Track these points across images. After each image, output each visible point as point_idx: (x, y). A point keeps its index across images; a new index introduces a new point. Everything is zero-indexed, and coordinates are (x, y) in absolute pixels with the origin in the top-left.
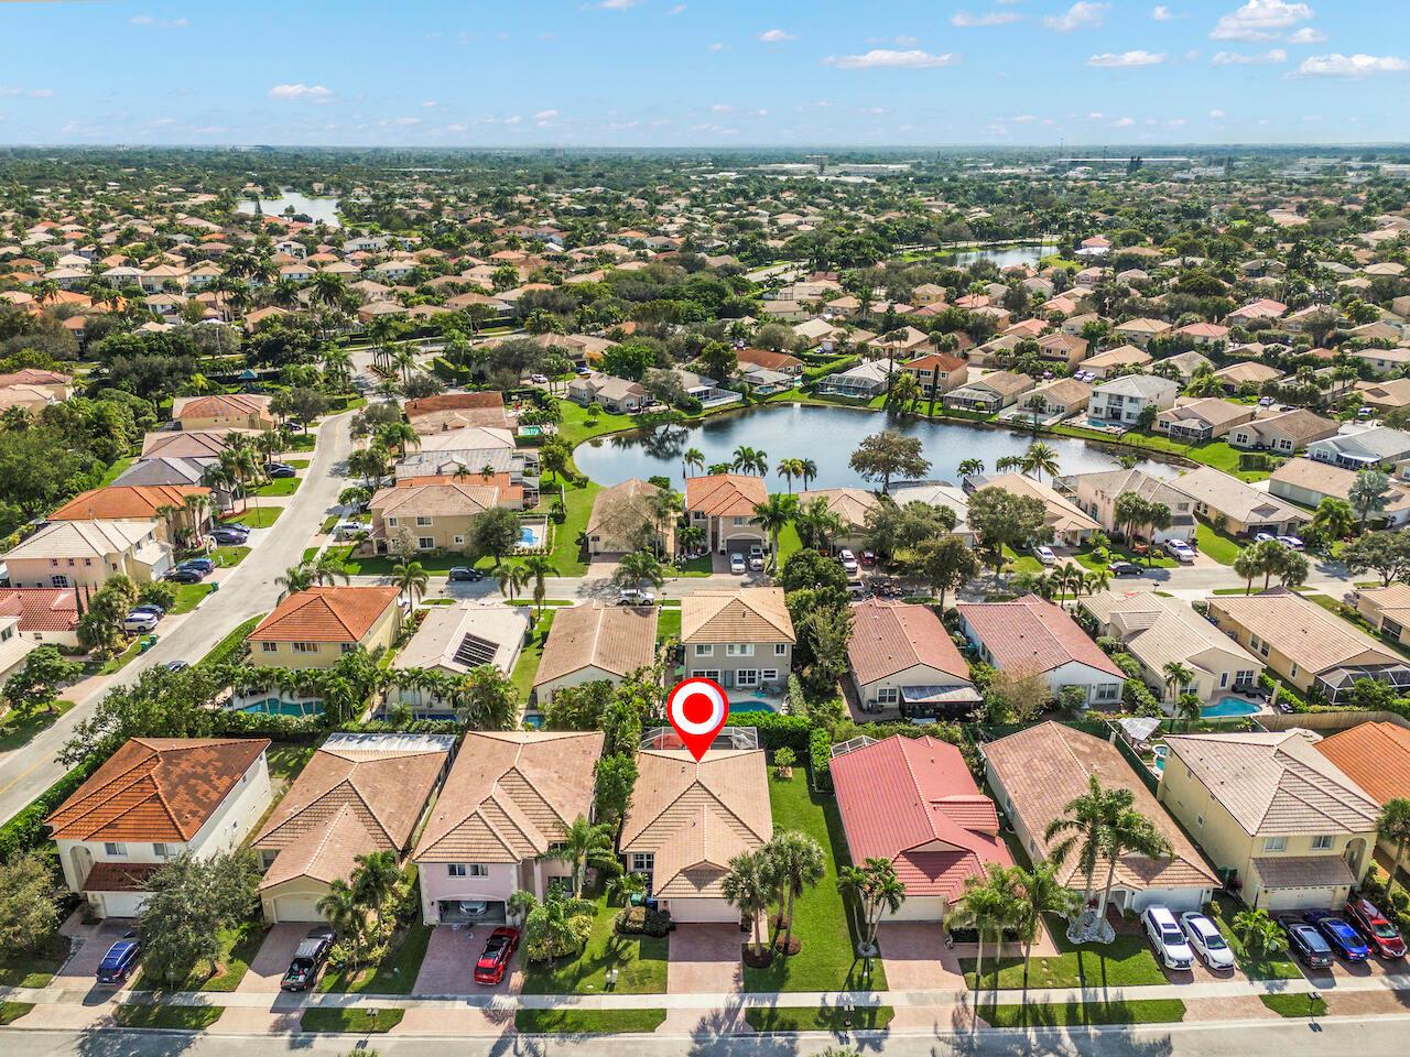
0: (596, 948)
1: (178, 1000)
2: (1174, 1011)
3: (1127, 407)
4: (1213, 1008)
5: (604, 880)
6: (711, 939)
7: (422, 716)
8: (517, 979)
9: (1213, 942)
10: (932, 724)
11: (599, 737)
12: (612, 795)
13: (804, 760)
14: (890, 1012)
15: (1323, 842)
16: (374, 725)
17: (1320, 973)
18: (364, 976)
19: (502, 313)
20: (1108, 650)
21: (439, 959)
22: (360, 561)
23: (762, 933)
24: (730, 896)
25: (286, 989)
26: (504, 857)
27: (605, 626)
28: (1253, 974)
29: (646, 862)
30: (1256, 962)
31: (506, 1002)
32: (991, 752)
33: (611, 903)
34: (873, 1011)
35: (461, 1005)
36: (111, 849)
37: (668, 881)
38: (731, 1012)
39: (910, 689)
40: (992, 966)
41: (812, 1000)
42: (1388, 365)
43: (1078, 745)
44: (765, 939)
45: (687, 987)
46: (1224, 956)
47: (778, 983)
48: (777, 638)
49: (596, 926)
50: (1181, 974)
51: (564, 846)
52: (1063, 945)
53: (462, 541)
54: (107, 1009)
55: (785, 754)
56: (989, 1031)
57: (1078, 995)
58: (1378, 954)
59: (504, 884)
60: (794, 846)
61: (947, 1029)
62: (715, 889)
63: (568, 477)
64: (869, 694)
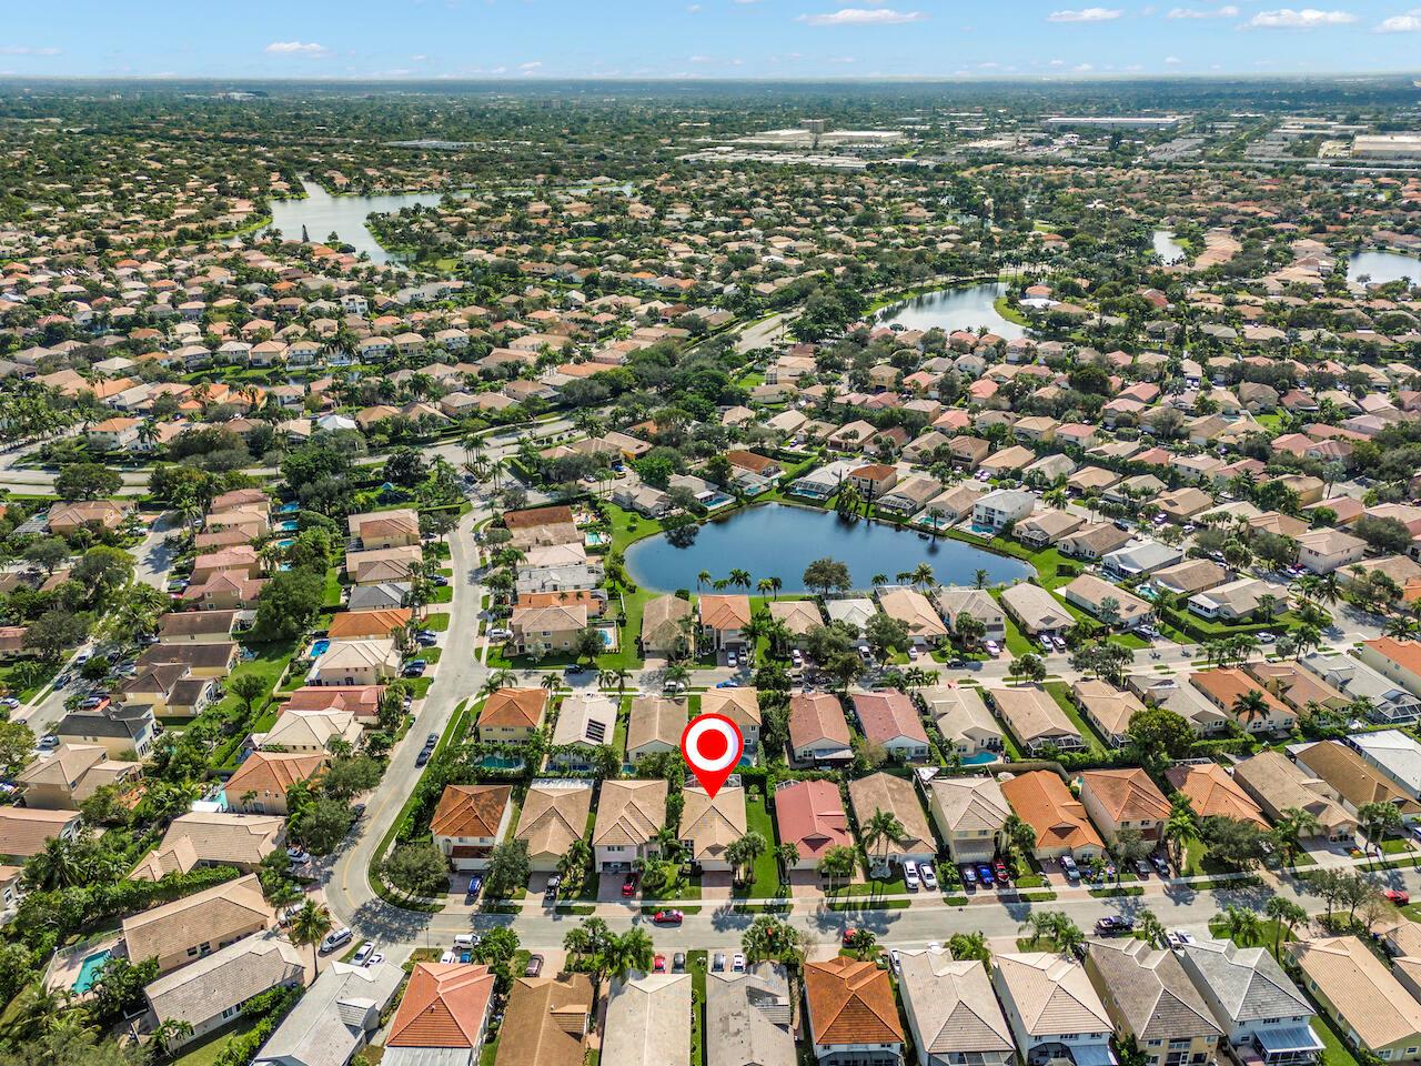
0: (670, 882)
1: (503, 903)
2: (907, 904)
3: (997, 517)
4: (923, 903)
5: (672, 852)
6: (719, 878)
7: (575, 768)
8: (639, 894)
9: (929, 876)
10: (828, 770)
11: (665, 783)
12: (674, 813)
13: (763, 791)
14: (792, 906)
15: (985, 832)
16: (551, 773)
17: (971, 888)
18: (576, 894)
19: (551, 399)
20: (926, 725)
21: (604, 886)
22: (511, 658)
23: (741, 874)
24: (727, 859)
25: (546, 898)
26: (630, 842)
27: (661, 714)
28: (943, 889)
29: (690, 844)
30: (946, 884)
31: (637, 903)
32: (853, 785)
33: (676, 862)
34: (785, 906)
35: (618, 905)
36: (461, 840)
37: (700, 853)
38: (728, 907)
39: (818, 750)
40: (835, 887)
41: (761, 902)
42: (1193, 471)
43: (892, 785)
44: (742, 877)
45: (710, 896)
46: (932, 882)
47: (747, 895)
48: (752, 723)
49: (671, 871)
50: (914, 890)
51: (656, 838)
52: (868, 878)
53: (569, 644)
54: (475, 907)
55: (754, 788)
56: (831, 912)
57: (869, 899)
58: (997, 881)
59: (631, 855)
60: (754, 839)
61: (814, 913)
62: (721, 856)
63: (623, 584)
64: (799, 753)
